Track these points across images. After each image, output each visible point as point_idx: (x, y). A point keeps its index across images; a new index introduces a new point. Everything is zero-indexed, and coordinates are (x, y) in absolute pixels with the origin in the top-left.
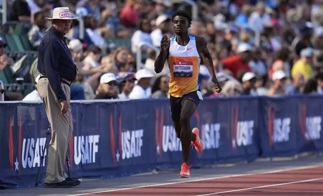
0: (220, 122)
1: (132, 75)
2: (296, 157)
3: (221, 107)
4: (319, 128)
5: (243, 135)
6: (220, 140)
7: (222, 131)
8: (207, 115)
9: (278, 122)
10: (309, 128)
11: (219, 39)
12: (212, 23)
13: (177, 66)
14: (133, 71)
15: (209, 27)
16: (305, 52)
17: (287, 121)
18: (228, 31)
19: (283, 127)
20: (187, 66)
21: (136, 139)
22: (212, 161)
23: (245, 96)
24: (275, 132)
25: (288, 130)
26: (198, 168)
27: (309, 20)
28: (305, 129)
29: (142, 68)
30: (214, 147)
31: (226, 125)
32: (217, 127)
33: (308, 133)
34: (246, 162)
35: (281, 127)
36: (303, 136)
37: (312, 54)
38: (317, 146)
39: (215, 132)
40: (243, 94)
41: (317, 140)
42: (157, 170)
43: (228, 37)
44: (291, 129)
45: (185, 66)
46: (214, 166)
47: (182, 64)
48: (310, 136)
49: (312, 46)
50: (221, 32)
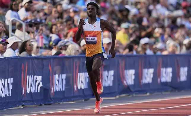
0: (66, 73)
1: (6, 40)
2: (118, 97)
3: (67, 63)
4: (133, 77)
5: (82, 82)
6: (66, 85)
7: (67, 79)
8: (57, 68)
9: (105, 73)
10: (127, 77)
11: (65, 16)
12: (61, 5)
13: (87, 37)
14: (6, 38)
15: (59, 8)
16: (124, 25)
17: (112, 73)
18: (71, 11)
19: (109, 77)
20: (93, 37)
21: (8, 84)
22: (61, 100)
23: (83, 55)
24: (103, 80)
25: (112, 78)
26: (50, 104)
27: (127, 4)
28: (124, 78)
29: (12, 36)
30: (62, 90)
31: (70, 75)
32: (64, 76)
33: (126, 81)
34: (83, 100)
35: (107, 77)
36: (122, 83)
37: (129, 27)
38: (132, 90)
39: (62, 80)
40: (81, 54)
41: (132, 85)
42: (23, 106)
43: (72, 14)
44: (114, 78)
45: (92, 37)
46: (61, 103)
47: (90, 37)
48: (127, 83)
49: (129, 21)
50: (67, 11)
